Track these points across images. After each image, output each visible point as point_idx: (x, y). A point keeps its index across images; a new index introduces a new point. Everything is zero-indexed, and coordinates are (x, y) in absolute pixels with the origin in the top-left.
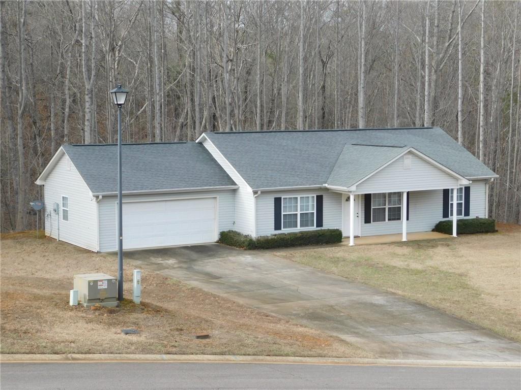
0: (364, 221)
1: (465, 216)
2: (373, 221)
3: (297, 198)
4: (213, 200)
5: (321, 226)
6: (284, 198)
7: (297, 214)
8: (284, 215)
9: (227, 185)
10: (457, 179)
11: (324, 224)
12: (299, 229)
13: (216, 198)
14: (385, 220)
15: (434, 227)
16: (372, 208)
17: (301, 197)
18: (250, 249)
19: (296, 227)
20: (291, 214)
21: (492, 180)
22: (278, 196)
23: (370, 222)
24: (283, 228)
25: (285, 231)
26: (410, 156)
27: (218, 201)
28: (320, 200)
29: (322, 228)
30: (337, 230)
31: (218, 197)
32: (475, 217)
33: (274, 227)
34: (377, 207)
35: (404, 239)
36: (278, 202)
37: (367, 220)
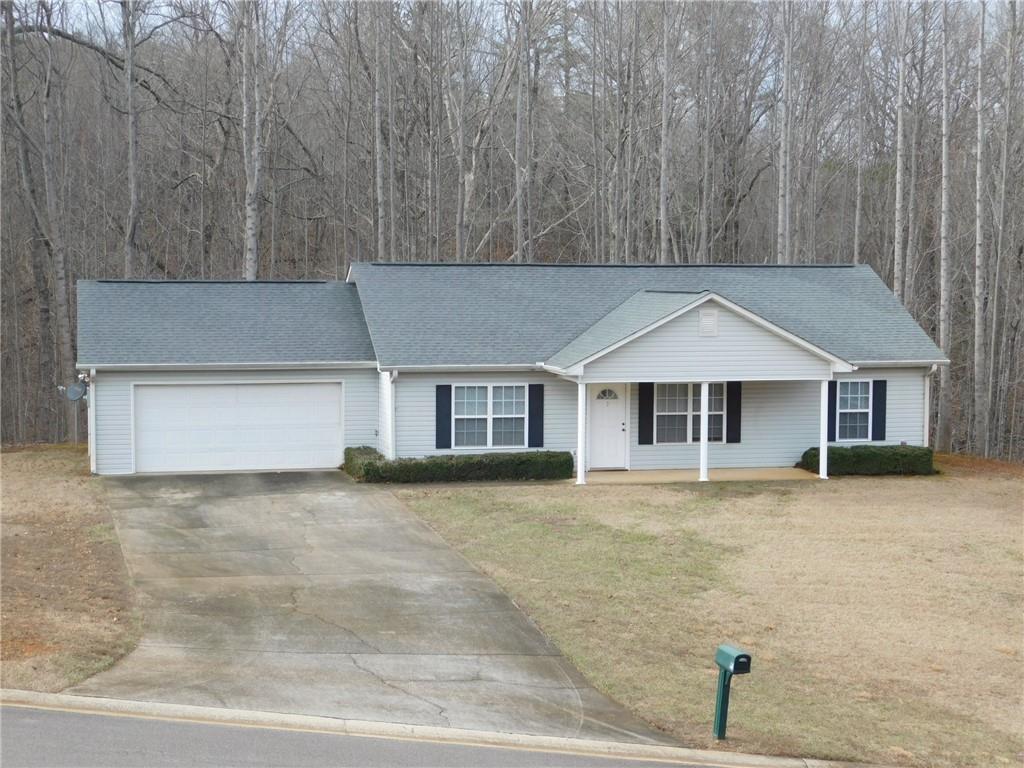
0: (637, 439)
1: (874, 439)
2: (658, 442)
3: (486, 387)
4: (335, 388)
5: (541, 444)
6: (456, 388)
7: (485, 420)
8: (456, 420)
9: (359, 360)
10: (828, 362)
11: (545, 441)
12: (489, 448)
13: (340, 383)
14: (685, 440)
15: (800, 460)
16: (655, 414)
17: (494, 387)
18: (369, 481)
19: (486, 444)
20: (474, 419)
21: (935, 368)
22: (444, 382)
23: (650, 442)
24: (456, 444)
25: (456, 450)
26: (715, 312)
27: (343, 390)
28: (537, 394)
29: (540, 449)
30: (568, 453)
31: (343, 381)
32: (899, 444)
33: (435, 443)
34: (667, 414)
35: (703, 477)
36: (443, 394)
37: (645, 438)
